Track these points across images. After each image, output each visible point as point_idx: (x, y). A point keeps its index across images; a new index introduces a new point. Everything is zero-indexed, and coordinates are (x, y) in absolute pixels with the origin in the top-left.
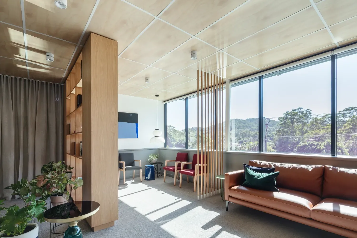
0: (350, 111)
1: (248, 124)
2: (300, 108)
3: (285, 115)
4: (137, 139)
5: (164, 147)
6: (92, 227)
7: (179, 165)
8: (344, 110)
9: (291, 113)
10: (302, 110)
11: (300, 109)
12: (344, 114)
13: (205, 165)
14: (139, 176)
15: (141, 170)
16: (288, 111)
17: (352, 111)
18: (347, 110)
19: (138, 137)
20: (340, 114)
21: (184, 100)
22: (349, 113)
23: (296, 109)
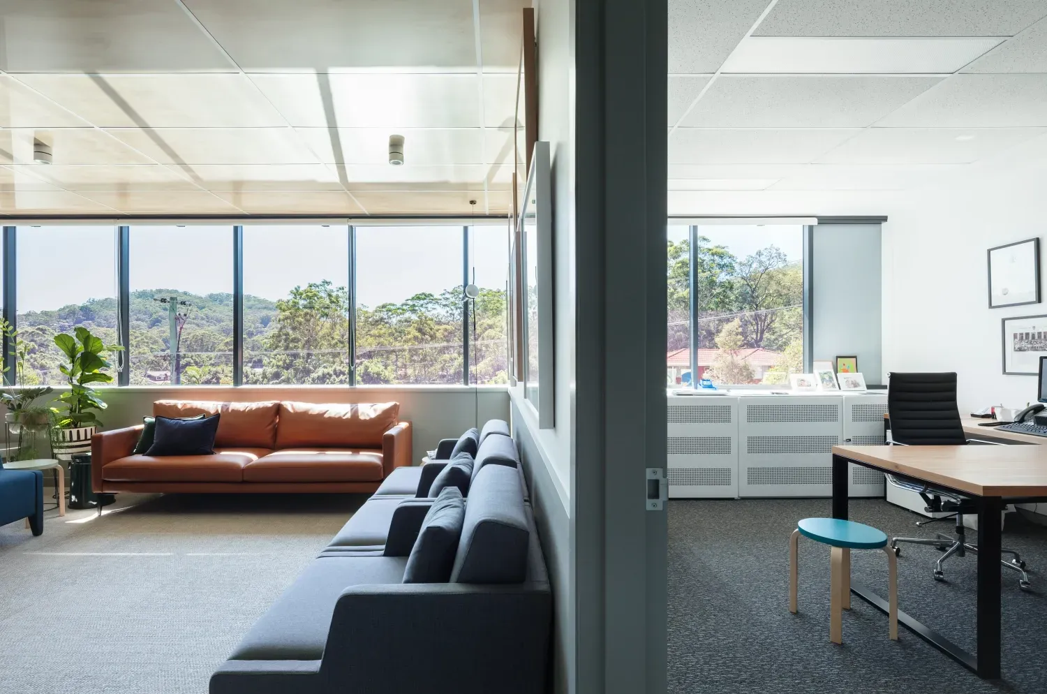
0: (422, 302)
1: (214, 311)
2: (328, 283)
3: (291, 297)
8: (413, 299)
9: (306, 292)
10: (329, 288)
11: (326, 285)
12: (414, 305)
16: (299, 287)
17: (425, 301)
18: (418, 298)
20: (407, 305)
22: (422, 306)
23: (318, 283)
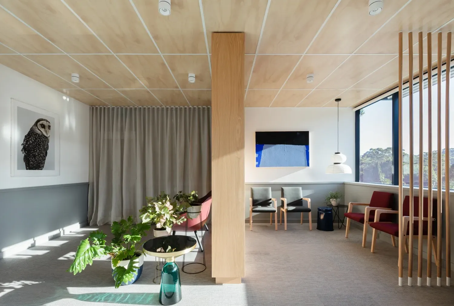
4: (308, 167)
5: (355, 181)
6: (213, 276)
7: (372, 213)
13: (421, 218)
14: (308, 221)
15: (310, 213)
19: (308, 165)
21: (390, 99)
